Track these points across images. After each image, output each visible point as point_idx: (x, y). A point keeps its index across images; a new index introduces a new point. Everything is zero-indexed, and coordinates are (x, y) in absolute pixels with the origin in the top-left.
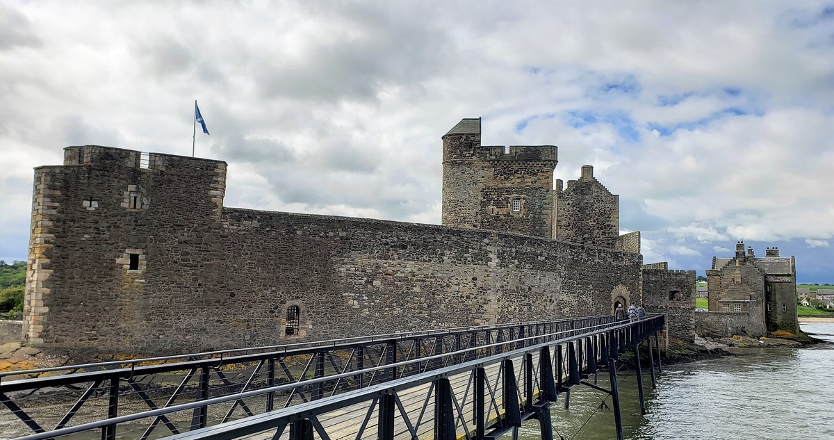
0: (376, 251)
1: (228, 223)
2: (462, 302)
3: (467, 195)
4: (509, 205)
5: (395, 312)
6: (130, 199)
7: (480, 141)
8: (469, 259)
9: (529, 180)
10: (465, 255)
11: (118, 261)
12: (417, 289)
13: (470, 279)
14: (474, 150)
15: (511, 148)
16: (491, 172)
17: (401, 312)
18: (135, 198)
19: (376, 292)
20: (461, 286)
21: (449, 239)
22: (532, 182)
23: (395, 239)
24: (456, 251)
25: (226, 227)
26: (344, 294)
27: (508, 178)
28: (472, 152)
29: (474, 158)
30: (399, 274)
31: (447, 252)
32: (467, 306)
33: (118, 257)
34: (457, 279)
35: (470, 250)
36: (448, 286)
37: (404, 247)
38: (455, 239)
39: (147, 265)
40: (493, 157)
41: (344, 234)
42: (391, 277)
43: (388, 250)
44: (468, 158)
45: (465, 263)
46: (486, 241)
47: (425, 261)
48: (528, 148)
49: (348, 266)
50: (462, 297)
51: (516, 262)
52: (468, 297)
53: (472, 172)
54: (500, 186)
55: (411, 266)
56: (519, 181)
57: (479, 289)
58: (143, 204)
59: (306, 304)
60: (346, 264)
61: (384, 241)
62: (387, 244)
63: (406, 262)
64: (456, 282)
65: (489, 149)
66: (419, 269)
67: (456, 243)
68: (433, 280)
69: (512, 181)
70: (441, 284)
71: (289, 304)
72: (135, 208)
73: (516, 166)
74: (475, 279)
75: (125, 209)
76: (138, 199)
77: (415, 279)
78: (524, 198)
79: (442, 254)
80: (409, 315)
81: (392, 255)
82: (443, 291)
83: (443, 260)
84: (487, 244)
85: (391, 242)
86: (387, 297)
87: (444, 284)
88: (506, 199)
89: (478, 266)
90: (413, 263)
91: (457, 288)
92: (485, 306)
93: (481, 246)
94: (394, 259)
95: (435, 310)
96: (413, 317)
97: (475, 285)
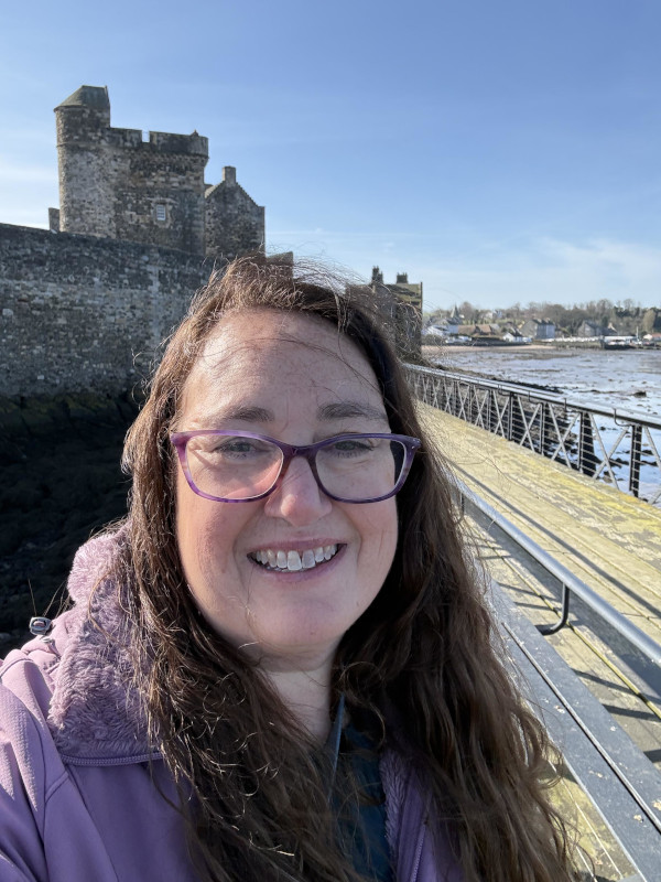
2: (120, 337)
3: (96, 194)
4: (152, 211)
5: (35, 352)
7: (109, 119)
8: (126, 281)
9: (175, 180)
10: (121, 276)
12: (62, 321)
13: (128, 306)
14: (102, 132)
15: (152, 135)
16: (126, 166)
17: (43, 351)
19: (7, 325)
20: (118, 317)
21: (99, 254)
22: (180, 183)
23: (29, 251)
24: (109, 271)
27: (150, 174)
28: (99, 134)
29: (103, 142)
30: (37, 300)
31: (98, 271)
32: (125, 341)
34: (112, 307)
35: (127, 270)
36: (101, 316)
37: (42, 263)
38: (107, 255)
40: (128, 144)
42: (26, 304)
43: (20, 267)
44: (94, 141)
45: (121, 287)
46: (146, 258)
47: (69, 282)
48: (173, 136)
50: (119, 330)
51: (179, 287)
52: (126, 331)
53: (100, 162)
54: (140, 185)
55: (52, 290)
56: (163, 179)
57: (139, 319)
61: (13, 253)
62: (18, 257)
63: (46, 284)
64: (111, 311)
65: (122, 132)
66: (63, 294)
67: (108, 260)
68: (82, 308)
69: (155, 179)
70: (92, 314)
73: (158, 159)
74: (133, 307)
77: (59, 306)
78: (170, 204)
79: (93, 275)
80: (54, 355)
81: (26, 274)
82: (95, 324)
83: (93, 283)
84: (147, 263)
85: (24, 256)
86: (23, 330)
87: (97, 314)
88: (148, 204)
89: (137, 291)
90: (54, 285)
91: (112, 319)
92: (147, 342)
93: (139, 265)
94: (28, 280)
95: (87, 347)
96: (59, 357)
97: (134, 315)
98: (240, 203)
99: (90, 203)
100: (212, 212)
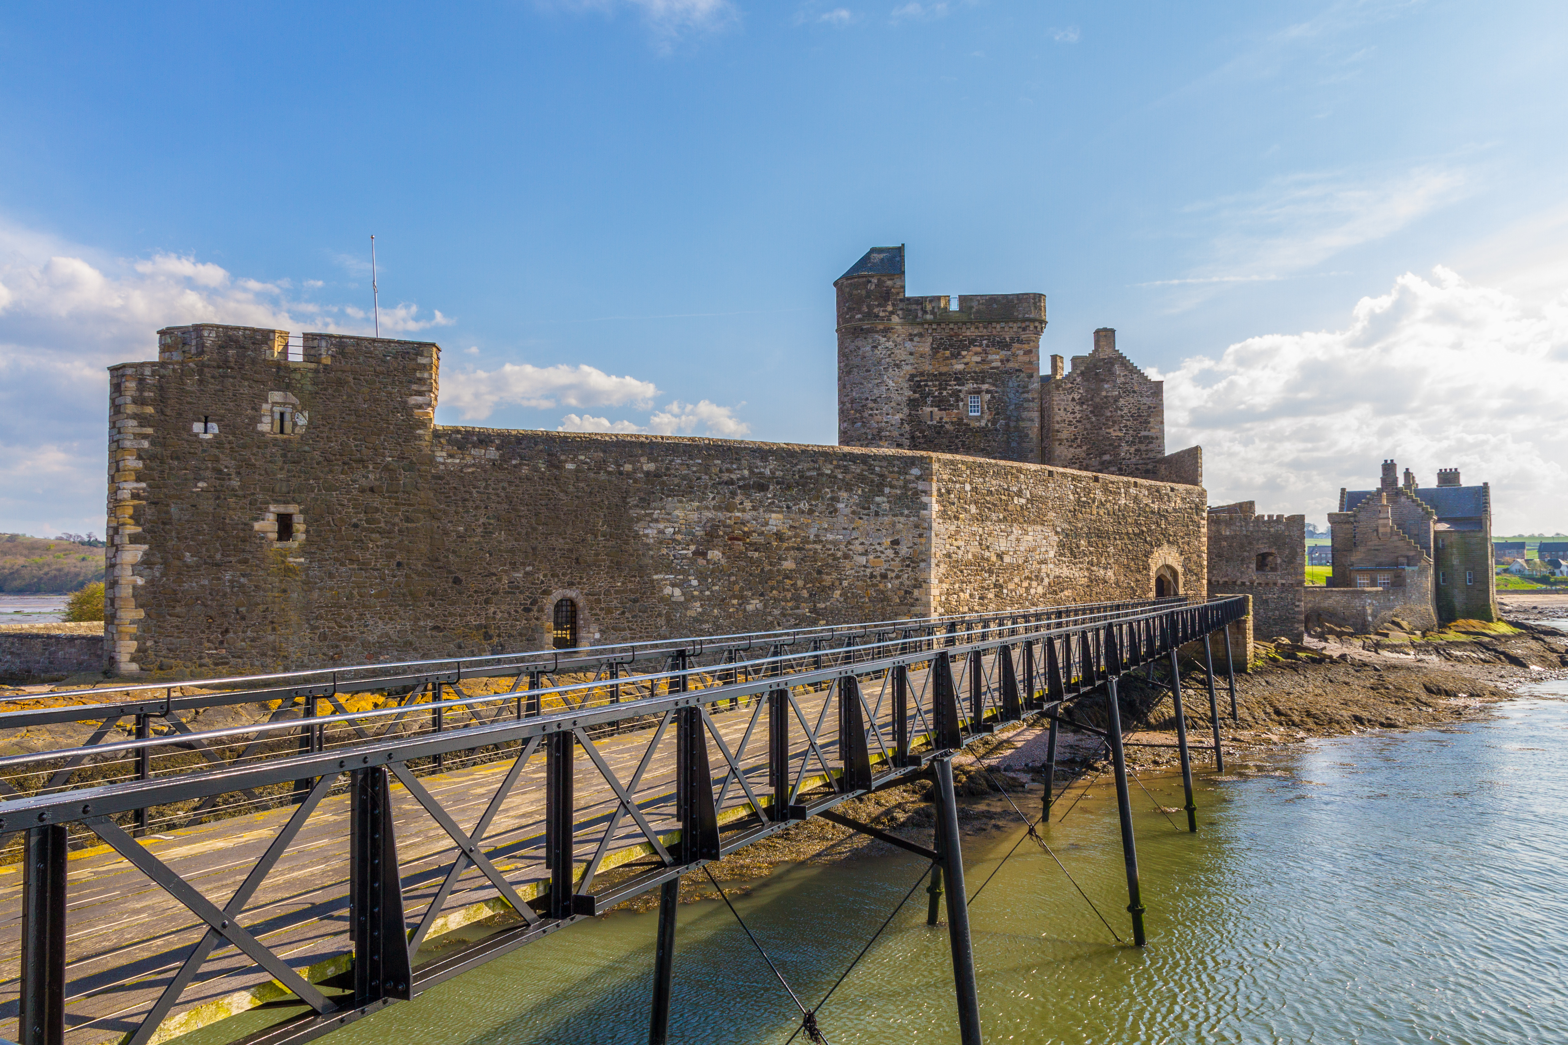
0: (711, 496)
1: (444, 454)
2: (874, 585)
3: (884, 388)
4: (961, 404)
5: (750, 608)
6: (272, 416)
7: (903, 287)
8: (886, 506)
9: (996, 358)
10: (877, 499)
11: (257, 526)
12: (789, 565)
13: (887, 541)
14: (893, 305)
15: (963, 299)
16: (925, 347)
17: (760, 606)
18: (282, 415)
19: (713, 572)
20: (871, 557)
21: (846, 470)
22: (1002, 361)
23: (746, 472)
24: (860, 492)
25: (441, 460)
26: (655, 577)
27: (959, 354)
28: (890, 308)
29: (894, 319)
30: (755, 538)
31: (844, 495)
32: (882, 592)
33: (256, 519)
34: (862, 544)
35: (887, 490)
36: (846, 557)
37: (763, 488)
38: (858, 471)
39: (307, 532)
40: (929, 317)
41: (650, 467)
42: (741, 543)
43: (733, 494)
44: (882, 319)
45: (877, 515)
46: (915, 471)
47: (801, 512)
48: (992, 300)
49: (661, 526)
50: (872, 576)
51: (973, 509)
52: (884, 576)
53: (890, 344)
54: (944, 369)
55: (776, 521)
56: (978, 359)
57: (903, 560)
58: (295, 424)
59: (587, 594)
60: (657, 521)
61: (725, 476)
62: (731, 482)
63: (767, 516)
64: (860, 549)
65: (920, 301)
66: (792, 528)
67: (861, 478)
68: (819, 547)
69: (965, 360)
70: (833, 555)
71: (557, 595)
72: (282, 431)
73: (970, 332)
74: (896, 542)
75: (263, 434)
76: (287, 417)
77: (785, 545)
78: (988, 392)
79: (835, 499)
80: (776, 612)
81: (741, 503)
82: (837, 568)
83: (836, 510)
84: (918, 478)
85: (738, 479)
86: (733, 578)
87: (839, 554)
88: (956, 394)
89: (902, 519)
90: (780, 516)
91: (863, 560)
92: (916, 593)
93: (907, 482)
94: (744, 510)
95: (826, 600)
96: (783, 615)
97: (896, 553)
98: (1122, 379)
99: (875, 401)
100: (1077, 396)
